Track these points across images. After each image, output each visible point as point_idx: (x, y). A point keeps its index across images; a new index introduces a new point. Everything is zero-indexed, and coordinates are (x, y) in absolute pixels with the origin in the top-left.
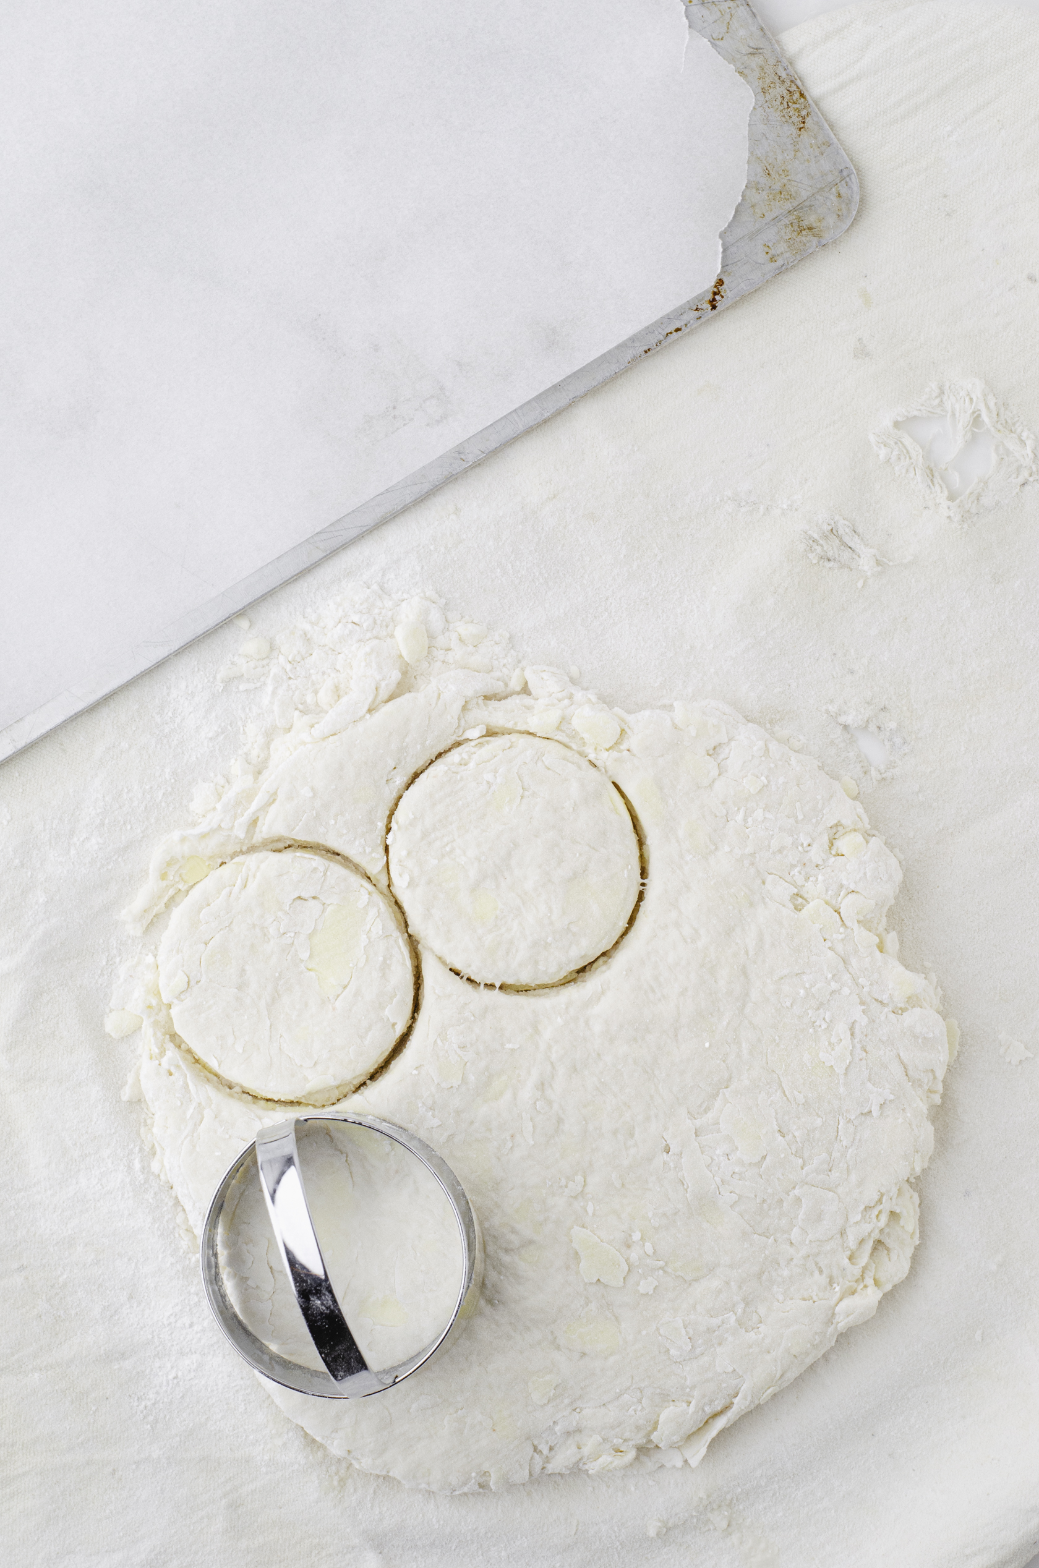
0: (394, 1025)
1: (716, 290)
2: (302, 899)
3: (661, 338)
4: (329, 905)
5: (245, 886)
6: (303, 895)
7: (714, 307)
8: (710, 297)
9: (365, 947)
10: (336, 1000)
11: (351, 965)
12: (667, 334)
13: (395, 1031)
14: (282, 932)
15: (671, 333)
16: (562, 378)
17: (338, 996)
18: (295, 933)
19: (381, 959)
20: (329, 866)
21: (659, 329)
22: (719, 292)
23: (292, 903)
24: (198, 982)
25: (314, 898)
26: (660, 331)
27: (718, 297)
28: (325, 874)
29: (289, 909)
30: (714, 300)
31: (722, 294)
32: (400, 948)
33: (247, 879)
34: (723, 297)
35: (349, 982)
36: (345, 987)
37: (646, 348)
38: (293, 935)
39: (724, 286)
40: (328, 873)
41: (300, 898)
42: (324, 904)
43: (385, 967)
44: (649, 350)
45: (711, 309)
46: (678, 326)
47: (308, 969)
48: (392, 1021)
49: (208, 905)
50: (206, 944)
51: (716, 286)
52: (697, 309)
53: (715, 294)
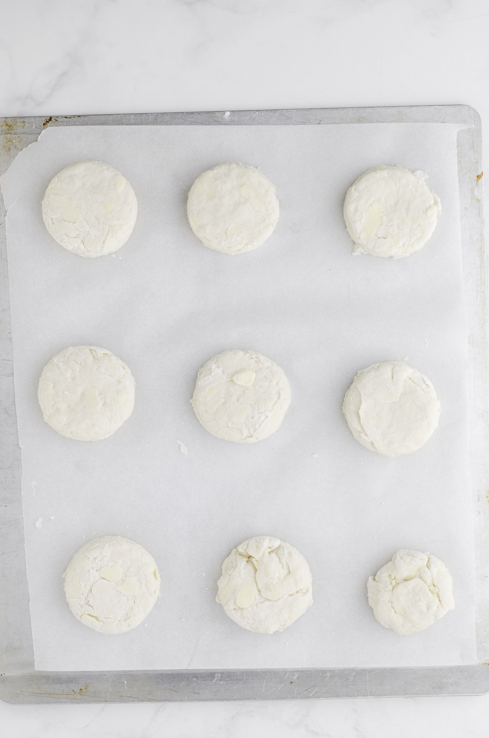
0: (355, 190)
2: (384, 238)
3: (72, 118)
4: (374, 235)
5: (404, 244)
6: (383, 239)
7: (51, 118)
8: (50, 122)
9: (363, 218)
10: (374, 200)
11: (368, 212)
12: (70, 118)
13: (355, 188)
14: (392, 227)
16: (112, 126)
17: (374, 202)
18: (387, 226)
19: (357, 213)
20: (373, 249)
21: (72, 121)
22: (46, 122)
23: (388, 236)
24: (423, 211)
25: (379, 238)
26: (72, 120)
28: (375, 246)
29: (389, 235)
30: (49, 120)
32: (350, 217)
33: (403, 247)
34: (46, 120)
35: (369, 206)
36: (371, 205)
38: (388, 225)
39: (44, 122)
40: (373, 246)
41: (385, 238)
42: (376, 235)
43: (356, 211)
44: (79, 117)
46: (65, 119)
47: (384, 212)
48: (355, 191)
49: (417, 239)
50: (419, 225)
51: (46, 124)
52: (56, 120)
53: (48, 122)
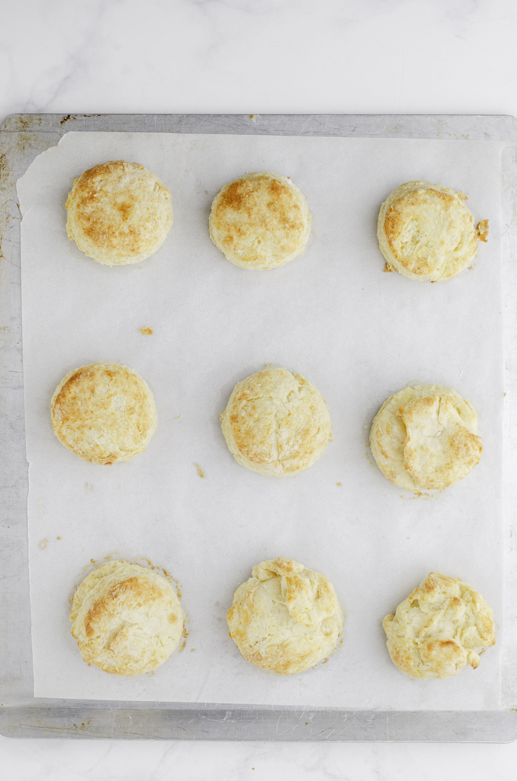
1: (65, 121)
3: (92, 117)
8: (68, 120)
15: (88, 116)
26: (91, 119)
27: (66, 118)
31: (63, 118)
34: (64, 117)
37: (99, 116)
39: (61, 120)
45: (70, 116)
46: (84, 117)
51: (64, 122)
52: (75, 119)
53: (66, 120)
